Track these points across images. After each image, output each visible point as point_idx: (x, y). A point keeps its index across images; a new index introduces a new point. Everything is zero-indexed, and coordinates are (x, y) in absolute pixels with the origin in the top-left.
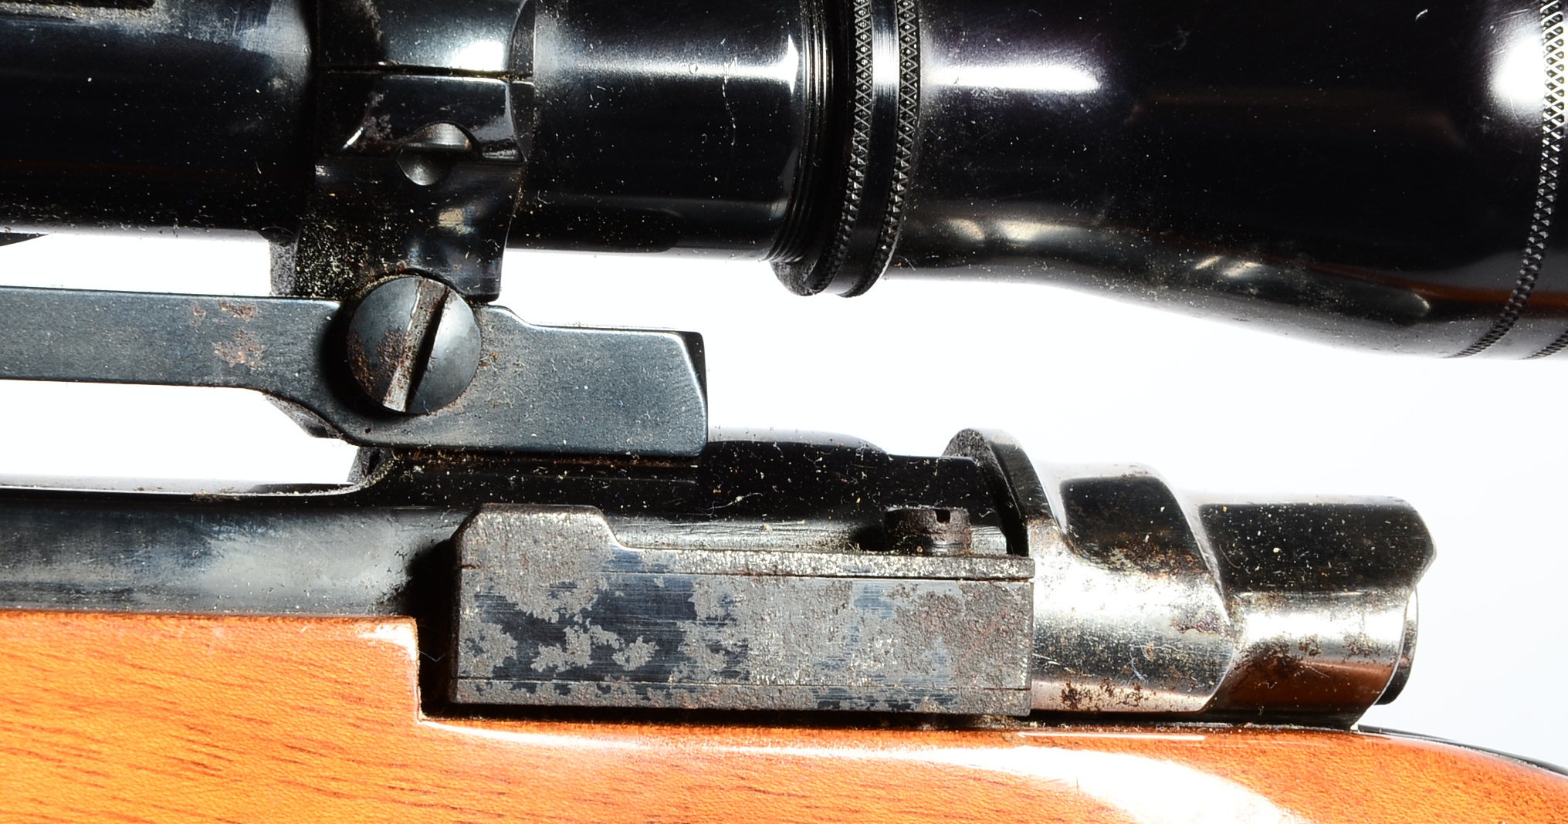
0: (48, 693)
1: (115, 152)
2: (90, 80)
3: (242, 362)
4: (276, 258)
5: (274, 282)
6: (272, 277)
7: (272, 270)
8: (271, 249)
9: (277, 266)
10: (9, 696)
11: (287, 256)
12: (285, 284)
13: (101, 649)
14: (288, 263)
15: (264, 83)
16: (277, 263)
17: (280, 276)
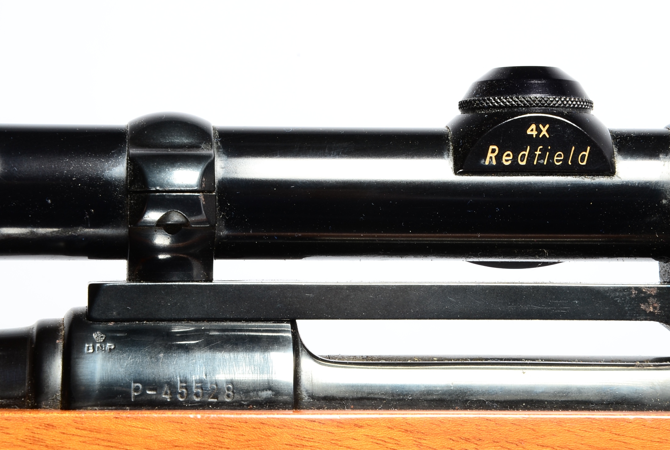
0: (583, 445)
1: (601, 231)
2: (591, 203)
3: (652, 311)
4: (661, 268)
5: (661, 277)
6: (660, 274)
7: (660, 272)
8: (659, 263)
9: (662, 271)
10: (568, 447)
11: (667, 267)
12: (666, 278)
13: (603, 428)
14: (667, 270)
15: (659, 202)
16: (662, 269)
17: (664, 275)
